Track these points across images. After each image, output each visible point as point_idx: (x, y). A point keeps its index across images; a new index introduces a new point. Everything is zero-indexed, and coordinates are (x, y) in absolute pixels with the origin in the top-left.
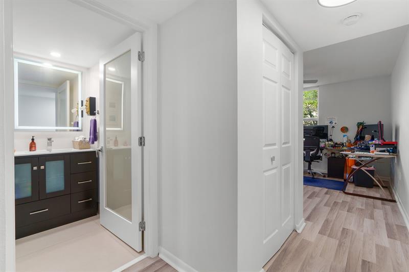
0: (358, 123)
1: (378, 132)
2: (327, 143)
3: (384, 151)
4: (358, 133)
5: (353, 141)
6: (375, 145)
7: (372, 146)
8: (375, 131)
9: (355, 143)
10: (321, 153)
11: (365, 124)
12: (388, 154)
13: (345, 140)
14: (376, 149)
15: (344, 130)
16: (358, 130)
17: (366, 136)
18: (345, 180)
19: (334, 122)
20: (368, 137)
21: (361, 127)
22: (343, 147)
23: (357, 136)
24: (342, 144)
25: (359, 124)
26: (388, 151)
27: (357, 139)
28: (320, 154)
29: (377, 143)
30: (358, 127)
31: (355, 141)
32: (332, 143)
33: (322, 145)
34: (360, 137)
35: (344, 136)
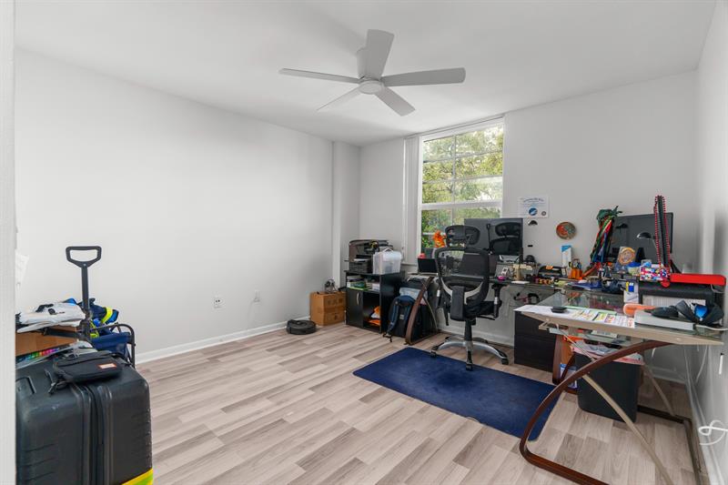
0: (601, 211)
1: (654, 238)
2: (516, 266)
3: (670, 314)
4: (599, 240)
5: (586, 261)
6: (642, 283)
7: (631, 289)
8: (646, 235)
9: (593, 269)
10: (497, 294)
11: (619, 215)
12: (688, 326)
13: (564, 260)
14: (646, 298)
15: (566, 230)
16: (601, 231)
17: (623, 249)
18: (556, 381)
19: (540, 210)
20: (626, 253)
21: (608, 223)
22: (557, 279)
23: (597, 249)
24: (558, 272)
25: (605, 215)
26: (690, 316)
27: (598, 258)
28: (491, 297)
29: (648, 277)
30: (601, 224)
31: (592, 264)
32: (530, 268)
33: (502, 272)
34: (605, 252)
35: (564, 248)
